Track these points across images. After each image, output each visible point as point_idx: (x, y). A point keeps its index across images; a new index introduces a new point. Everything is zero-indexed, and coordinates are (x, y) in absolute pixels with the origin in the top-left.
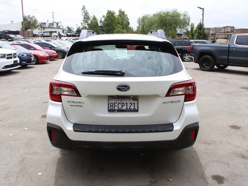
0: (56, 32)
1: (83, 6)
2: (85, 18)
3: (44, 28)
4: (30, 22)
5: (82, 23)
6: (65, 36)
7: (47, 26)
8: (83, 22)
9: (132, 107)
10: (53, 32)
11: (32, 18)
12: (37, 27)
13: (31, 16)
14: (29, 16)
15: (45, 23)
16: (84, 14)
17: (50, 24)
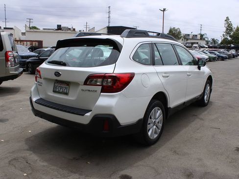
0: (197, 43)
1: (227, 18)
2: (227, 29)
3: (187, 39)
4: (175, 33)
5: (223, 35)
6: (206, 48)
7: (191, 37)
8: (225, 34)
9: (65, 91)
10: (195, 43)
11: (176, 30)
12: (180, 38)
13: (176, 28)
14: (174, 28)
15: (189, 35)
16: (226, 25)
17: (194, 35)
